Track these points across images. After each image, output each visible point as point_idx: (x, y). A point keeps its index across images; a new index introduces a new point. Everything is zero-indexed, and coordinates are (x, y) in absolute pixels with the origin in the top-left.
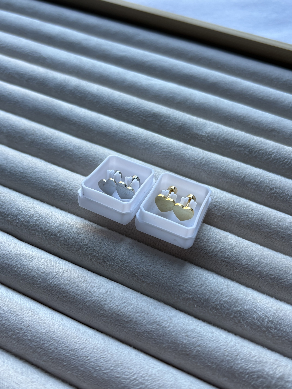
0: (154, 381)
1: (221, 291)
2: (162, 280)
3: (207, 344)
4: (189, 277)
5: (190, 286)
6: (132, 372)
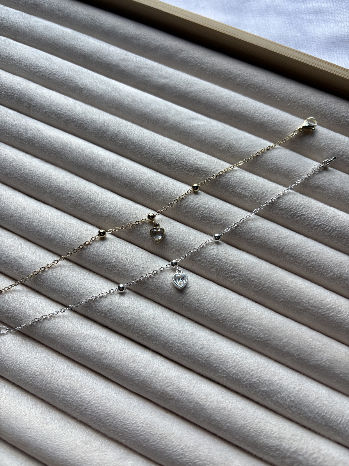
0: (192, 453)
3: (236, 421)
4: (224, 359)
5: (225, 367)
6: (174, 445)
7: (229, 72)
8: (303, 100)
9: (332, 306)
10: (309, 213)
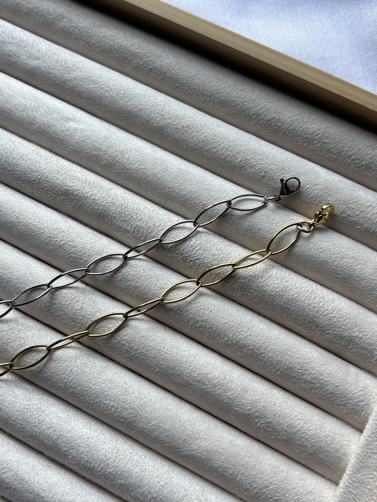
1: (108, 460)
2: (46, 442)
4: (75, 442)
5: (76, 453)
7: (125, 50)
8: (221, 93)
9: (220, 381)
10: (204, 257)
